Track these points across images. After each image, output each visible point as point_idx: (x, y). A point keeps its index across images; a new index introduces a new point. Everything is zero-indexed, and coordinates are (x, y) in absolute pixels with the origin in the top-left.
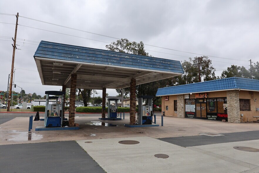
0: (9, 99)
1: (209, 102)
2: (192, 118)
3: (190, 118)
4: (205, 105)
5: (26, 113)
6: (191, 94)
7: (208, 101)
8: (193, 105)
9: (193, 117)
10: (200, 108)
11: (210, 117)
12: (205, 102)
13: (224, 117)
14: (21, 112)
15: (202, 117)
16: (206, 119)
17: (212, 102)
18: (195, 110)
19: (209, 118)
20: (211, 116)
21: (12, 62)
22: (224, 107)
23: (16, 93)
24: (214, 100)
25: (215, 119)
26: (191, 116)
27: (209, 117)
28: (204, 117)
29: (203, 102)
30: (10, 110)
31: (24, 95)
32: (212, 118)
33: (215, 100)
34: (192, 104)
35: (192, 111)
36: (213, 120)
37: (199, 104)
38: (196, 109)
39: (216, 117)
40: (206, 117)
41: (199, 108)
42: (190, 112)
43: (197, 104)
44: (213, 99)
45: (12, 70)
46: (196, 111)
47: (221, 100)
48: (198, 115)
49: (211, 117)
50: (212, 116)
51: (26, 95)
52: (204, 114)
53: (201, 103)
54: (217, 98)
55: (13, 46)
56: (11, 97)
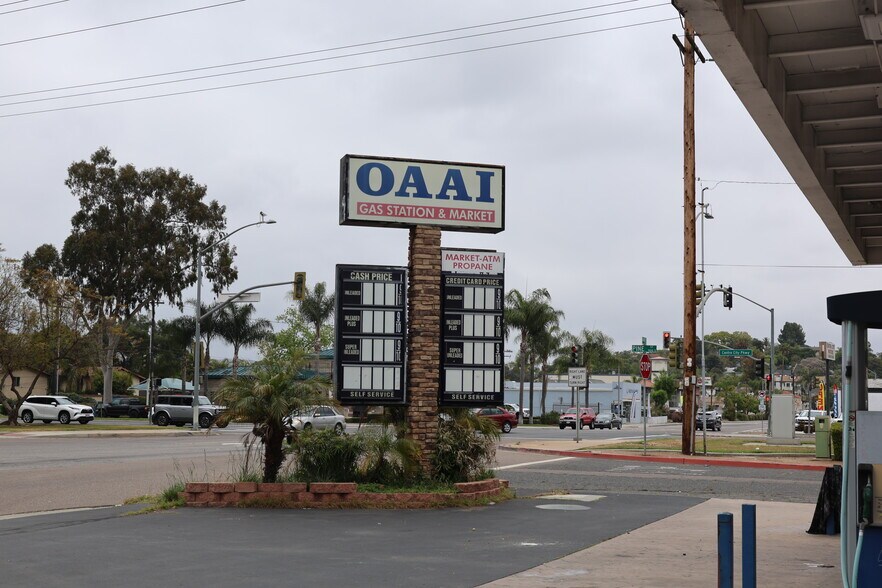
0: (687, 379)
5: (785, 472)
14: (755, 460)
21: (686, 144)
23: (758, 344)
30: (699, 447)
31: (803, 357)
45: (687, 198)
51: (810, 352)
55: (682, 49)
56: (694, 362)
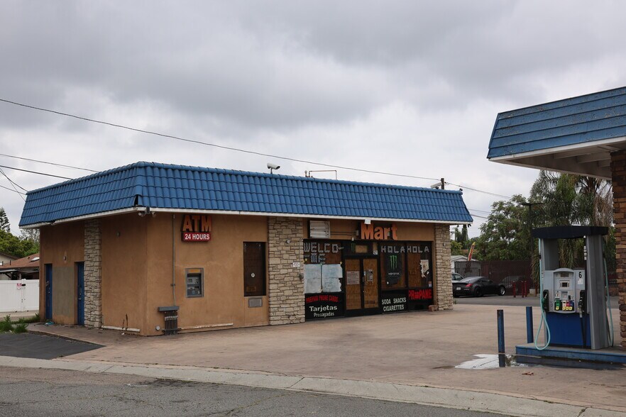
1: (387, 255)
2: (328, 318)
3: (322, 318)
4: (374, 263)
6: (368, 221)
7: (385, 249)
8: (332, 266)
9: (332, 314)
10: (358, 277)
11: (389, 305)
12: (376, 253)
13: (421, 297)
15: (367, 306)
16: (378, 311)
17: (395, 254)
18: (340, 284)
19: (386, 309)
20: (392, 301)
22: (422, 271)
24: (398, 249)
25: (402, 307)
26: (324, 309)
27: (386, 305)
28: (372, 306)
29: (369, 255)
32: (393, 308)
33: (402, 249)
34: (329, 260)
35: (328, 289)
36: (398, 311)
37: (357, 262)
38: (343, 281)
39: (404, 300)
40: (376, 306)
41: (354, 278)
42: (323, 294)
43: (347, 262)
44: (398, 244)
46: (343, 287)
47: (416, 250)
48: (353, 303)
49: (392, 304)
50: (396, 301)
52: (371, 297)
53: (361, 257)
54: (406, 243)
